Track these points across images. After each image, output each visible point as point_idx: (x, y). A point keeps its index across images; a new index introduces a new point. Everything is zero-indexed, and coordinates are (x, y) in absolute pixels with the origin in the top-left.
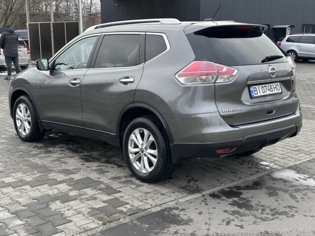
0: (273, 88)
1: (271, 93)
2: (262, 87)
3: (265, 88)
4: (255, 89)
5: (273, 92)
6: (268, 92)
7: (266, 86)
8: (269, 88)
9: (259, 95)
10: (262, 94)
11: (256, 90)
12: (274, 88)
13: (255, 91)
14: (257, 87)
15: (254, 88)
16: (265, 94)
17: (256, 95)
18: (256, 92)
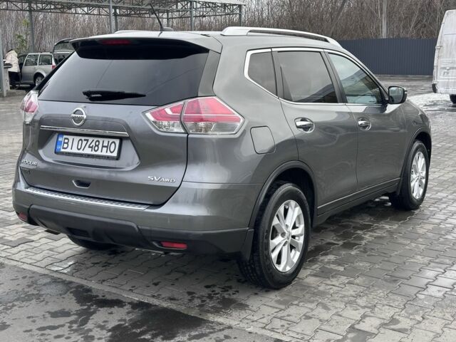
0: (100, 146)
1: (93, 153)
2: (81, 140)
3: (84, 143)
4: (66, 141)
5: (99, 153)
6: (88, 151)
7: (87, 140)
8: (93, 144)
9: (68, 150)
10: (75, 150)
11: (67, 143)
12: (103, 146)
13: (64, 143)
14: (71, 138)
15: (65, 139)
16: (81, 152)
17: (62, 150)
18: (65, 146)
